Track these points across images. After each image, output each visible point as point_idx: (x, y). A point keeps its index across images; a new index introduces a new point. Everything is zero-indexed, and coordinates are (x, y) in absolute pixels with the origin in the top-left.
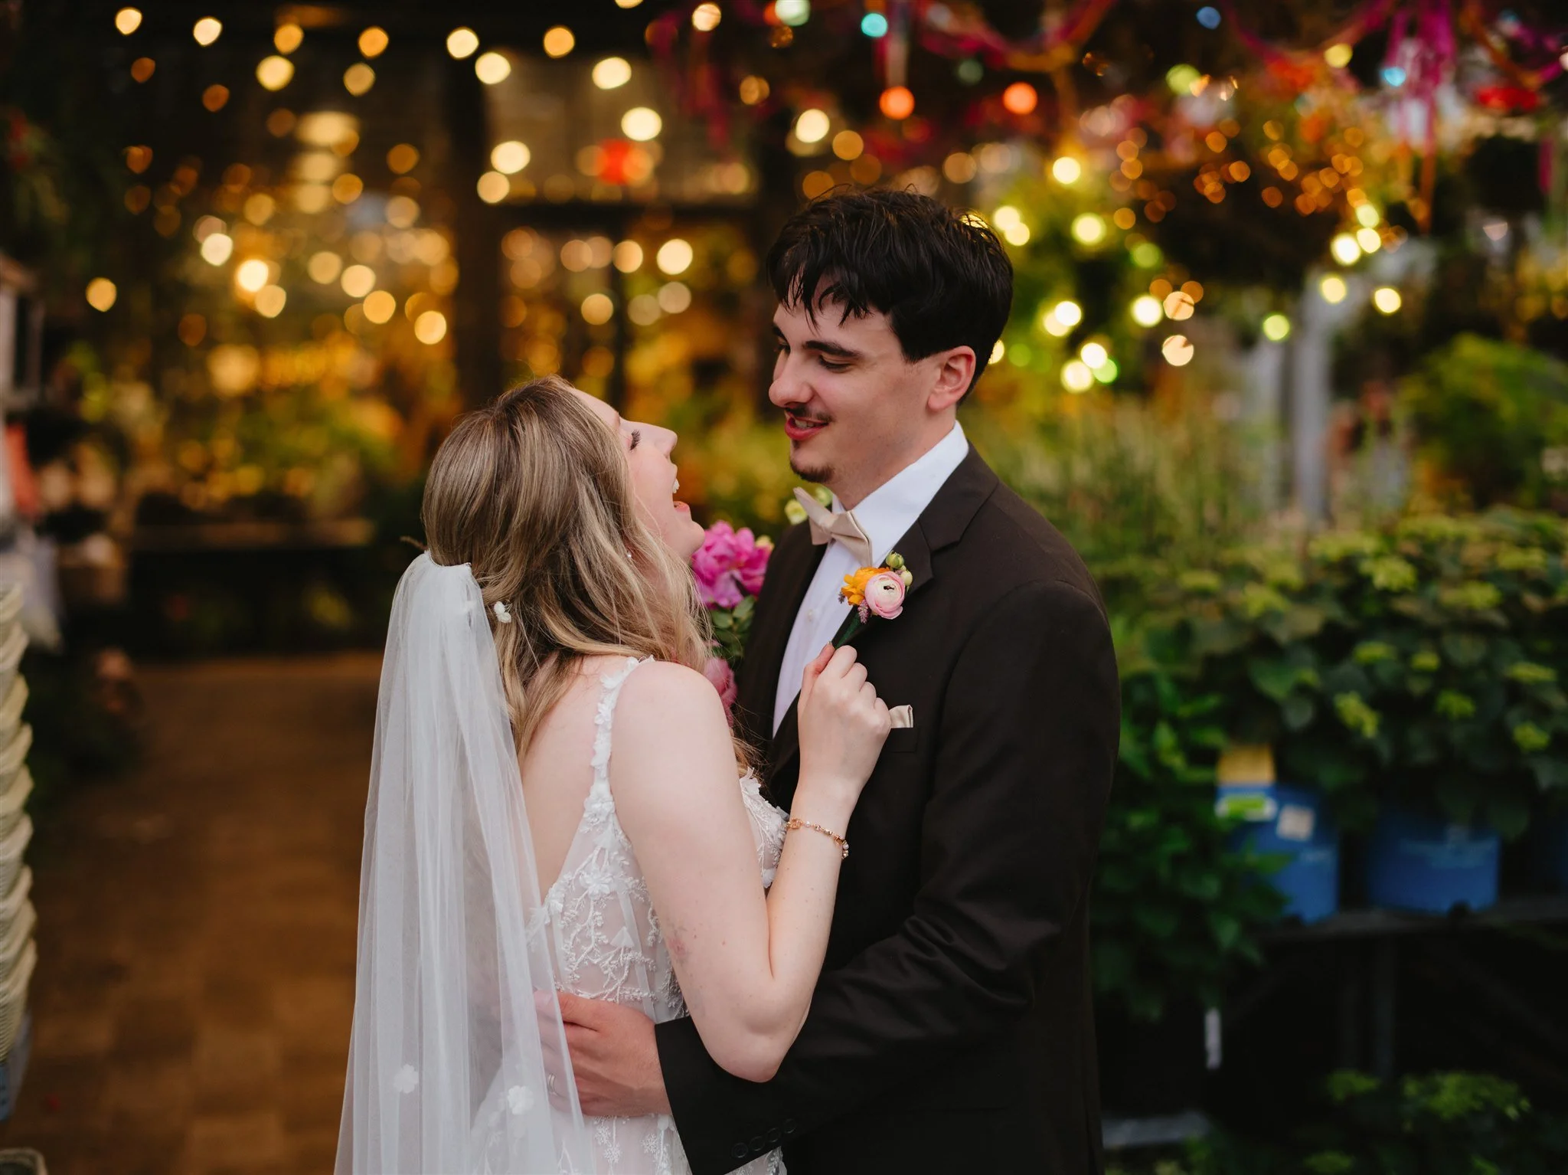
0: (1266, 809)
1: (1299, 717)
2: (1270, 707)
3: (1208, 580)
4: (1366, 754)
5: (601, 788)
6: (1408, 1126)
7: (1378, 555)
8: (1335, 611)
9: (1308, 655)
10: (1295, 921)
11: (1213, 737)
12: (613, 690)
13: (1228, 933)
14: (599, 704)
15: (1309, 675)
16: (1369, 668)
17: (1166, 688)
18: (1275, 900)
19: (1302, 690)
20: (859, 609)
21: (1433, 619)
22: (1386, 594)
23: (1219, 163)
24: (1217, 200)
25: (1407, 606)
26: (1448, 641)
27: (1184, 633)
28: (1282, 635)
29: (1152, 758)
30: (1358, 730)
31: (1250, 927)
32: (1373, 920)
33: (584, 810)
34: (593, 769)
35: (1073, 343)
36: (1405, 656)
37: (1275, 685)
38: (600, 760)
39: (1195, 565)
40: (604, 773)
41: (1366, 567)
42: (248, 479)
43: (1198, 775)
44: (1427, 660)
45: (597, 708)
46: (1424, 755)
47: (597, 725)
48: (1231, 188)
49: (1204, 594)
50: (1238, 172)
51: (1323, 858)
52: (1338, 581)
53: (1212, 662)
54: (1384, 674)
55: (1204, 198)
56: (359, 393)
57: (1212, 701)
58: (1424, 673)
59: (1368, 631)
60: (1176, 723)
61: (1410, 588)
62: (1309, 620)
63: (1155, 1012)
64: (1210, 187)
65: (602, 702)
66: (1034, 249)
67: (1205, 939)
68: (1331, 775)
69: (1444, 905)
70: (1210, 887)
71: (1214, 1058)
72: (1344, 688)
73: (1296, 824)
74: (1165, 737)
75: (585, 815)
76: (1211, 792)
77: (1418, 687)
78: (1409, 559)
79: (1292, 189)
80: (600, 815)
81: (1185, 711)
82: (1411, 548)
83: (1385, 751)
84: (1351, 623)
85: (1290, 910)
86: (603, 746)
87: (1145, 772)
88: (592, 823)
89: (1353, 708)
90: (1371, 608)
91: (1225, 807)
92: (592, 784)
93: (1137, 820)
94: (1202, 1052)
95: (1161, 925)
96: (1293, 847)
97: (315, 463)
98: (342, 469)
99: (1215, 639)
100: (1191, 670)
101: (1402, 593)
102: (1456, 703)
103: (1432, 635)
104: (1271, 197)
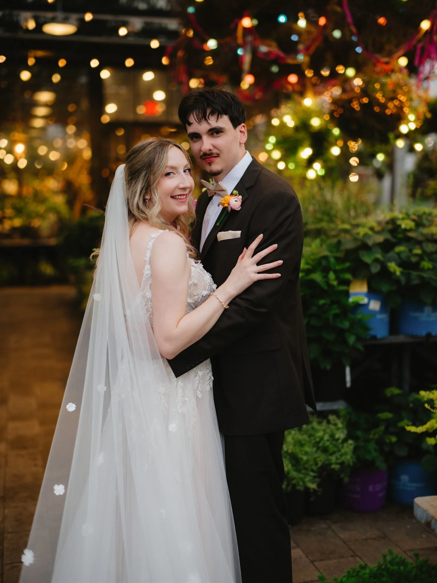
0: (365, 300)
1: (375, 269)
2: (367, 266)
3: (347, 226)
4: (397, 281)
5: (148, 267)
6: (411, 405)
7: (403, 219)
8: (389, 236)
9: (379, 250)
10: (374, 338)
11: (348, 276)
12: (154, 238)
13: (352, 339)
14: (149, 242)
15: (379, 256)
16: (399, 254)
17: (332, 260)
18: (367, 329)
19: (376, 260)
20: (228, 208)
21: (420, 238)
22: (405, 230)
23: (359, 98)
24: (358, 109)
25: (411, 234)
26: (424, 245)
27: (339, 243)
28: (370, 242)
29: (328, 283)
30: (394, 273)
31: (359, 339)
32: (401, 338)
33: (143, 274)
34: (145, 261)
35: (310, 162)
36: (410, 250)
37: (367, 259)
38: (147, 259)
39: (343, 222)
40: (148, 263)
41: (399, 222)
42: (17, 222)
43: (342, 288)
44: (417, 251)
45: (148, 243)
46: (416, 282)
47: (148, 248)
48: (362, 105)
49: (346, 231)
50: (365, 100)
51: (384, 317)
52: (390, 227)
53: (348, 252)
54: (403, 256)
55: (354, 109)
56: (57, 193)
57: (347, 264)
58: (416, 255)
59: (399, 243)
60: (335, 272)
61: (413, 229)
62: (380, 239)
63: (328, 367)
64: (356, 106)
65: (150, 242)
66: (297, 129)
67: (345, 342)
68: (385, 288)
69: (424, 333)
70: (346, 324)
71: (348, 385)
72: (390, 260)
73: (375, 305)
74: (332, 276)
75: (144, 275)
76: (347, 294)
77: (414, 259)
78: (414, 220)
79: (384, 106)
80: (149, 274)
81: (338, 267)
82: (415, 217)
83: (403, 280)
84: (394, 240)
85: (372, 333)
86: (148, 254)
87: (326, 288)
88: (146, 277)
89: (393, 266)
90: (400, 236)
91: (351, 300)
92: (145, 265)
93: (322, 302)
94: (345, 382)
95: (330, 337)
96: (373, 313)
97: (41, 216)
98: (52, 217)
99: (349, 244)
100: (341, 255)
101: (410, 230)
102: (426, 264)
103: (419, 243)
104: (377, 109)
